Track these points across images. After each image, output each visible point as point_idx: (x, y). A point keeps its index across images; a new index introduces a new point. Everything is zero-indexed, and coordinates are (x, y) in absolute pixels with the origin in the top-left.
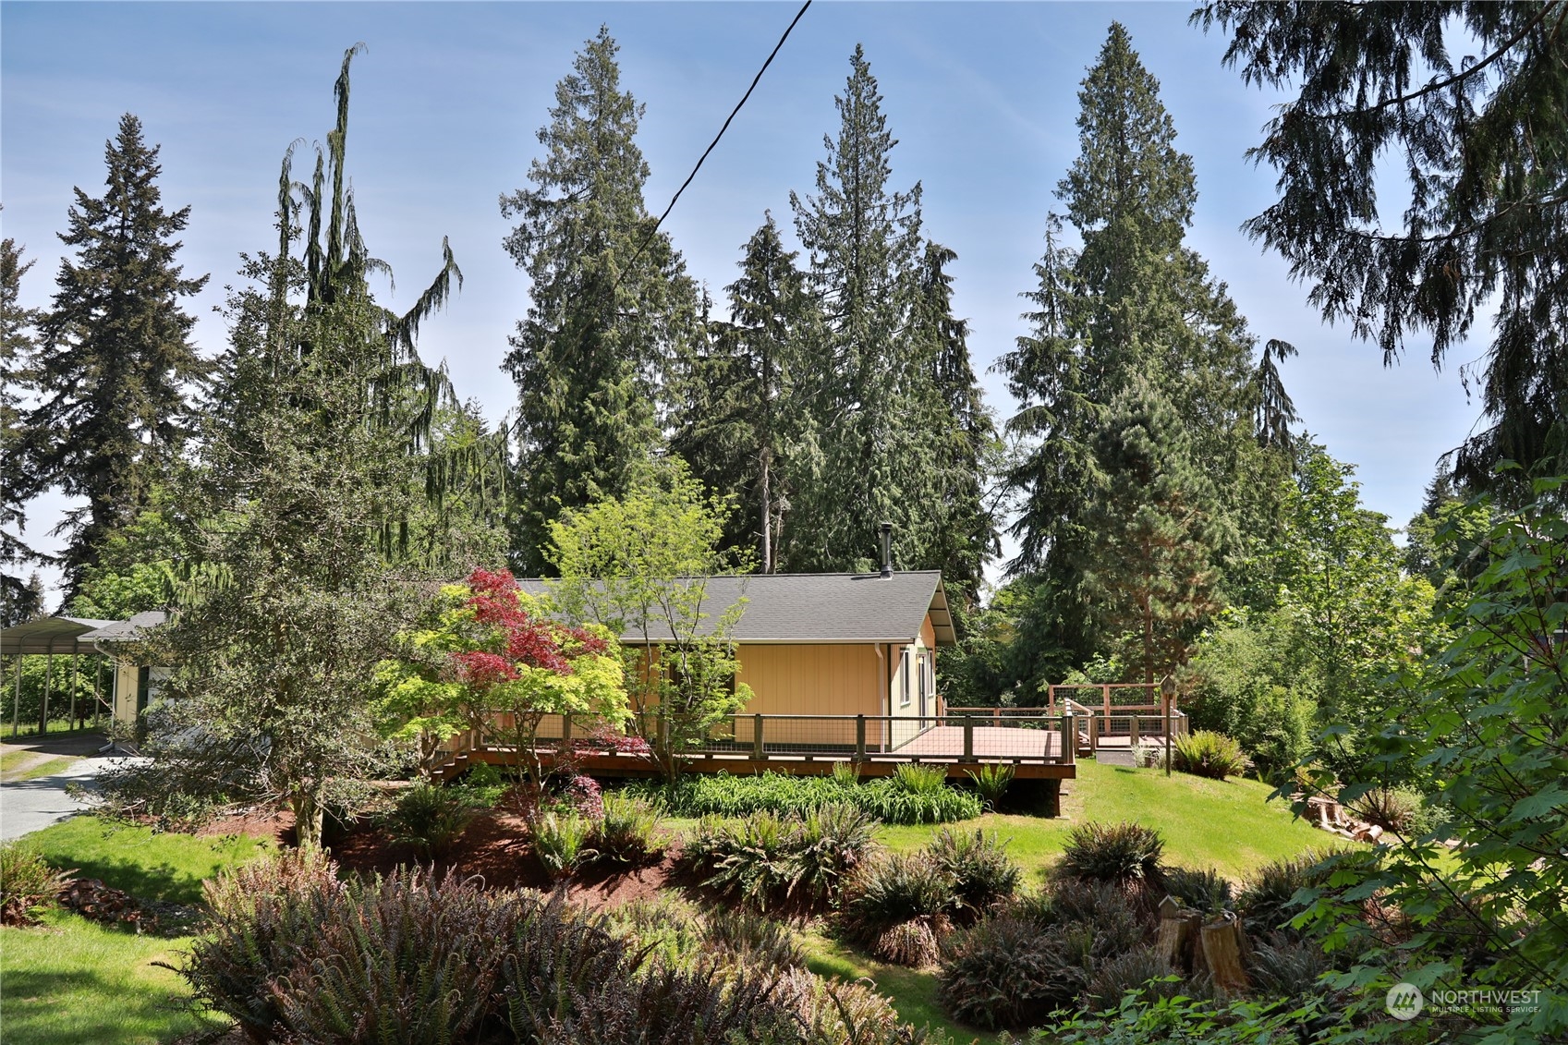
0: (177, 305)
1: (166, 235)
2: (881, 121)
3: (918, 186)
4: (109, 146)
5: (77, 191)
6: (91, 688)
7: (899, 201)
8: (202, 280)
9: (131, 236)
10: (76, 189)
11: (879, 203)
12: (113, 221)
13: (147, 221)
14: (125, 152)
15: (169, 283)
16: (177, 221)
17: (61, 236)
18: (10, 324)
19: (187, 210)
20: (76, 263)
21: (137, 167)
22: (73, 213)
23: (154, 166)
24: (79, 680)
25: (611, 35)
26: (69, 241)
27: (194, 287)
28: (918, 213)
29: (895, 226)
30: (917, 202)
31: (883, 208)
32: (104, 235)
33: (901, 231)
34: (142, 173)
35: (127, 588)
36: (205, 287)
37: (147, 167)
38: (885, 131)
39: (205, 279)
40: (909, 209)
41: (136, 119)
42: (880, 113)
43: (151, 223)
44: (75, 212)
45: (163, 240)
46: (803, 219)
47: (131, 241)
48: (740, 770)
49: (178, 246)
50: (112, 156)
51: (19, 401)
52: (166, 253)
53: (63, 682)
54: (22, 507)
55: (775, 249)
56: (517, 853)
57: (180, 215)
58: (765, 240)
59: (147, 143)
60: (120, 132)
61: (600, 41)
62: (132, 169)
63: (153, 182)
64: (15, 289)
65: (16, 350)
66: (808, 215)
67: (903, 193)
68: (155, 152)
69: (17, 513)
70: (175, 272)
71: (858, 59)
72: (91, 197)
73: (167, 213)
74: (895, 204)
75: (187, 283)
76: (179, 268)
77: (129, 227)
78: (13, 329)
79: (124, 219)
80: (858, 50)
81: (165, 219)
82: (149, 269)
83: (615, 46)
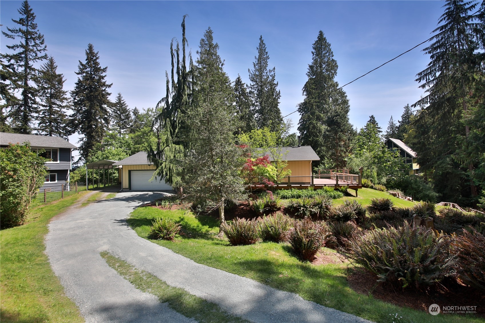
0: (106, 90)
1: (102, 73)
2: (267, 53)
3: (274, 68)
4: (86, 51)
5: (80, 61)
6: (98, 177)
7: (270, 71)
8: (111, 85)
9: (93, 73)
10: (79, 61)
11: (265, 72)
12: (88, 69)
13: (97, 70)
14: (90, 52)
15: (104, 84)
16: (104, 70)
17: (75, 73)
18: (62, 94)
19: (106, 68)
20: (81, 79)
21: (93, 57)
22: (79, 67)
23: (97, 56)
24: (95, 175)
25: (211, 29)
26: (78, 74)
27: (109, 86)
28: (274, 74)
29: (270, 77)
30: (274, 71)
31: (267, 73)
32: (87, 72)
33: (271, 78)
34: (94, 58)
35: (104, 154)
36: (112, 86)
37: (96, 57)
38: (268, 55)
39: (112, 84)
40: (272, 73)
41: (92, 45)
42: (266, 51)
43: (98, 70)
44: (80, 67)
45: (101, 75)
46: (251, 75)
47: (93, 75)
48: (285, 188)
49: (105, 76)
50: (87, 54)
51: (65, 113)
52: (103, 78)
53: (91, 176)
54: (68, 137)
55: (241, 82)
56: (247, 209)
57: (105, 69)
58: (239, 80)
59: (95, 51)
60: (88, 48)
61: (209, 30)
62: (92, 57)
63: (98, 61)
64: (62, 86)
65: (63, 101)
66: (252, 74)
67: (271, 70)
68: (97, 53)
69: (67, 139)
70: (105, 82)
71: (261, 39)
72: (83, 63)
73: (102, 68)
74: (270, 72)
75: (107, 85)
76: (106, 81)
77: (92, 71)
78: (62, 95)
79: (91, 69)
80: (261, 37)
81: (102, 69)
82: (99, 81)
83: (212, 32)
